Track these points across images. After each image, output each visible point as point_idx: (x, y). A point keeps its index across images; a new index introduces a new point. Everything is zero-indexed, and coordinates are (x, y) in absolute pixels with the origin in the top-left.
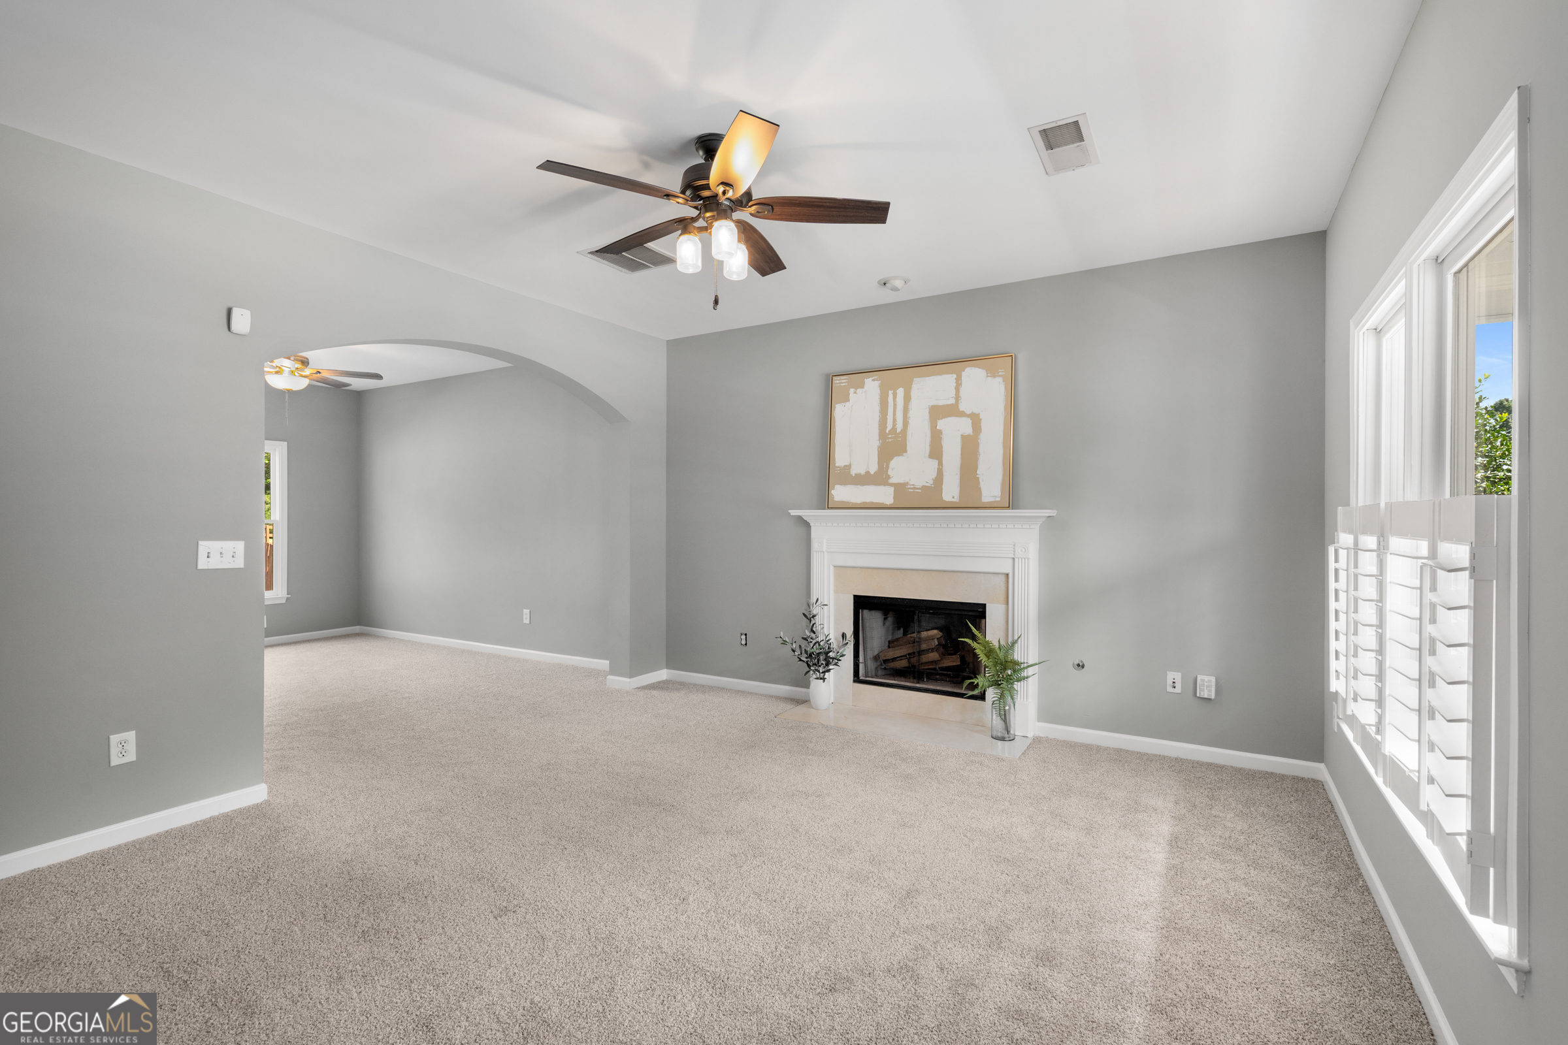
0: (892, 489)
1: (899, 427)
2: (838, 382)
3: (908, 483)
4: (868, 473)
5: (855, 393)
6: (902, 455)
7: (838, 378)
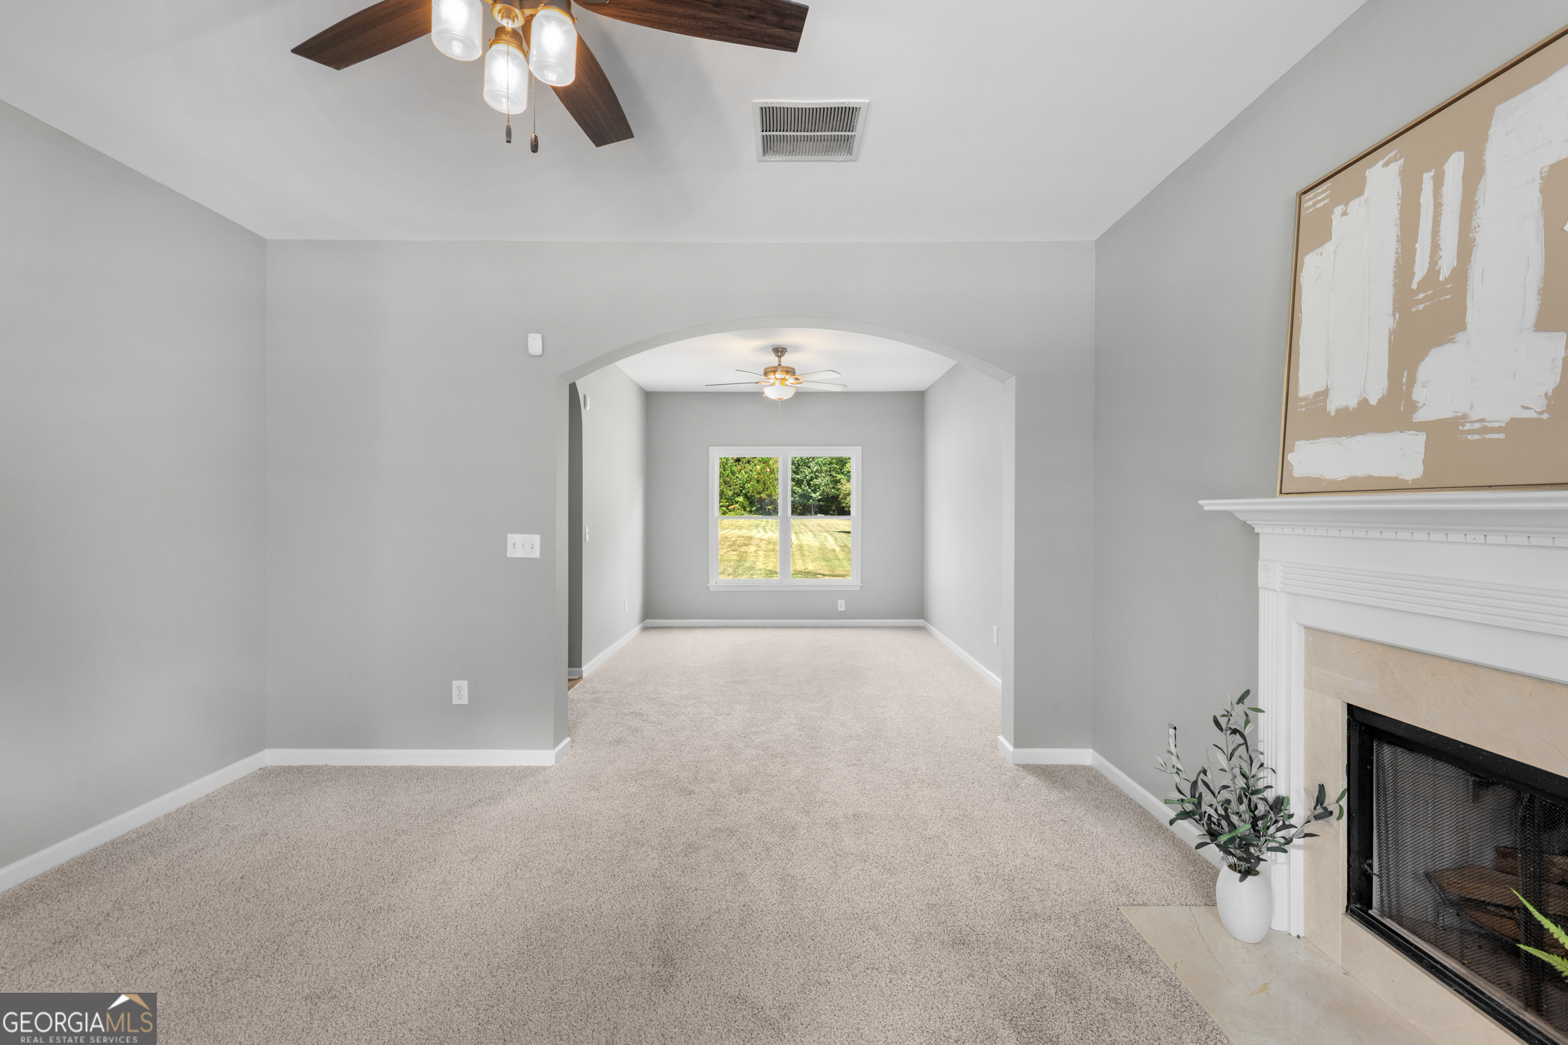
0: (1422, 438)
1: (1448, 263)
2: (1310, 202)
3: (1464, 418)
4: (1364, 402)
5: (1344, 214)
6: (1452, 341)
7: (1312, 193)
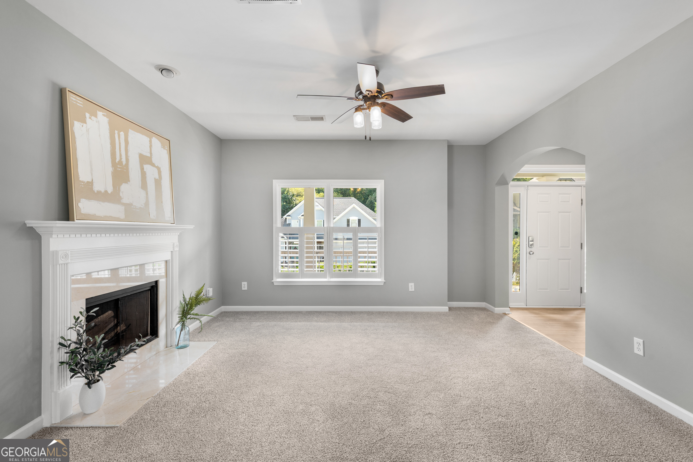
0: (123, 207)
1: (124, 161)
2: (74, 99)
3: (132, 204)
4: (106, 191)
5: (90, 118)
6: (127, 183)
7: (74, 96)
